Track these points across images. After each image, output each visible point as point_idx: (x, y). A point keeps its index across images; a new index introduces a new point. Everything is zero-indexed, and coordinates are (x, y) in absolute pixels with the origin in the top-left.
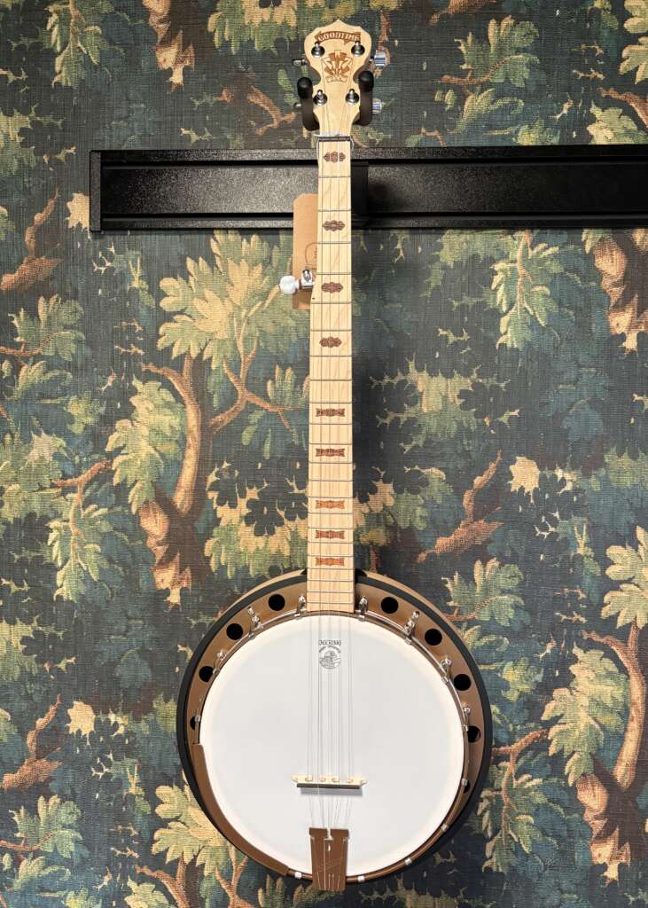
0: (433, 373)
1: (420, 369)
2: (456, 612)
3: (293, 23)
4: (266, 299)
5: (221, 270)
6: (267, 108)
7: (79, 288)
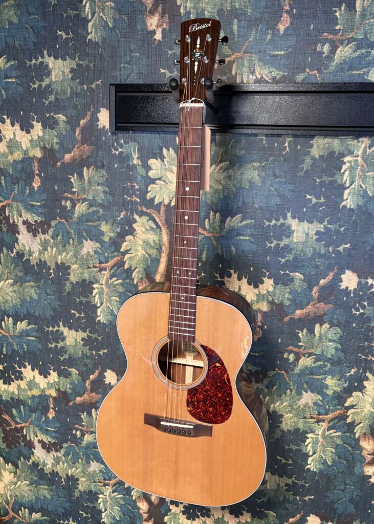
0: (301, 220)
1: (293, 218)
2: (303, 348)
7: (105, 163)
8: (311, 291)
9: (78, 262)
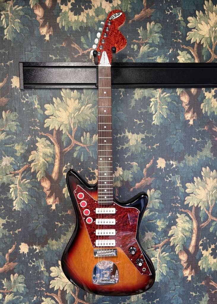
1: (129, 132)
3: (85, 21)
4: (80, 110)
5: (65, 101)
6: (78, 49)
7: (17, 108)
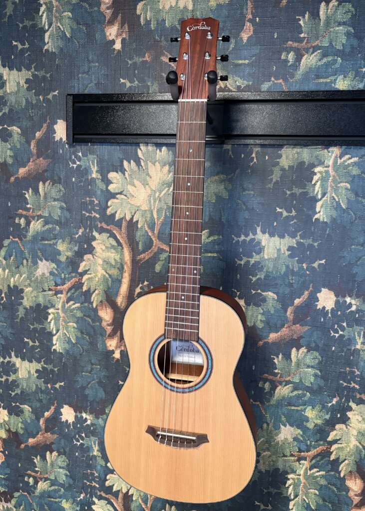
0: (272, 235)
1: (264, 232)
2: (279, 376)
3: (190, 7)
4: (171, 186)
5: (144, 168)
7: (62, 177)
8: (286, 311)
9: (32, 284)
